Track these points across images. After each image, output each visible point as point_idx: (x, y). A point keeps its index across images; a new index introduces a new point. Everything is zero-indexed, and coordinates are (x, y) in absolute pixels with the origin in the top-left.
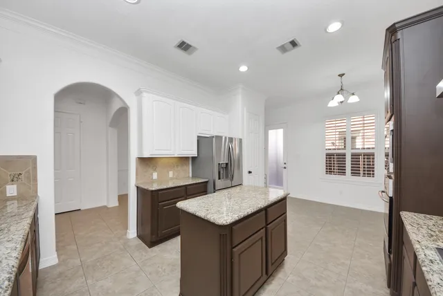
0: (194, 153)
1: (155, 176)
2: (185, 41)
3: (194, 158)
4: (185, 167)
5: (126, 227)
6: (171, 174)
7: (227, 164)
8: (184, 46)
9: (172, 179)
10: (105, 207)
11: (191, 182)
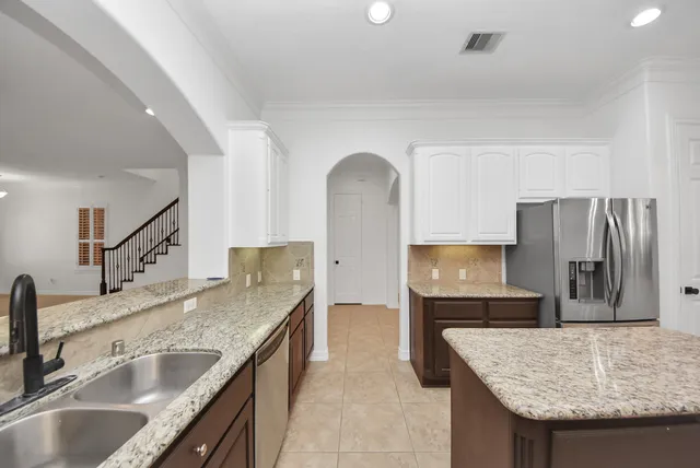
0: (510, 237)
1: (435, 274)
2: (478, 31)
3: (509, 248)
4: (491, 264)
5: (398, 343)
6: (462, 274)
7: (598, 265)
8: (477, 42)
9: (464, 282)
10: (384, 307)
11: (504, 293)
